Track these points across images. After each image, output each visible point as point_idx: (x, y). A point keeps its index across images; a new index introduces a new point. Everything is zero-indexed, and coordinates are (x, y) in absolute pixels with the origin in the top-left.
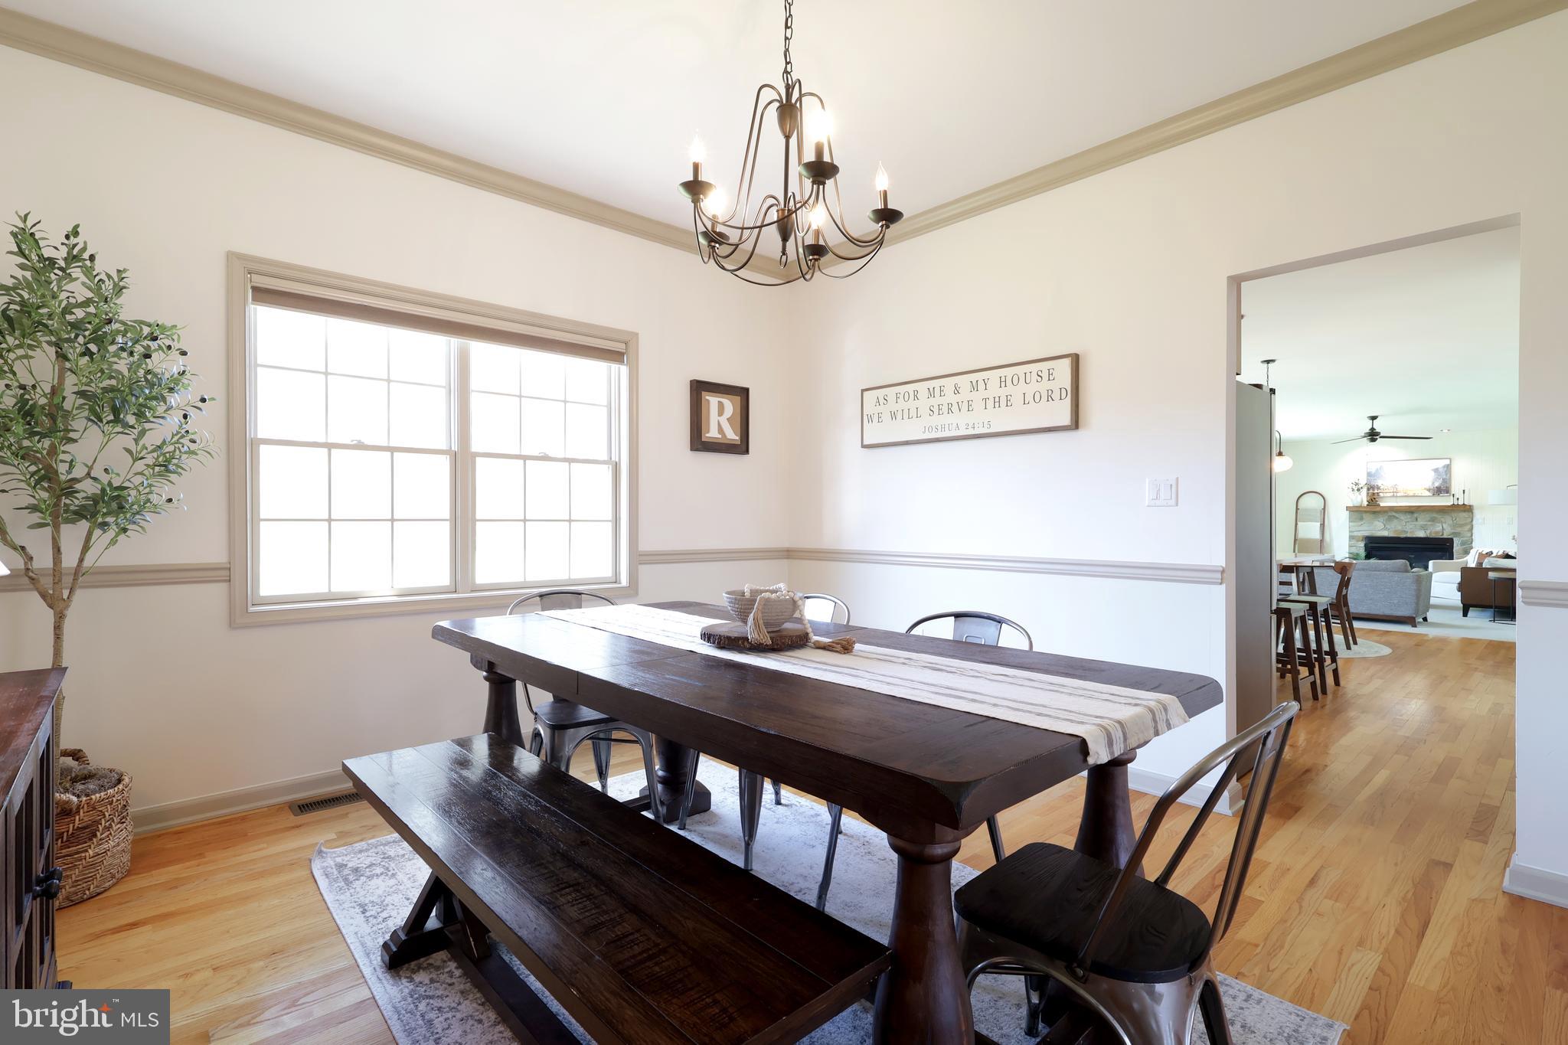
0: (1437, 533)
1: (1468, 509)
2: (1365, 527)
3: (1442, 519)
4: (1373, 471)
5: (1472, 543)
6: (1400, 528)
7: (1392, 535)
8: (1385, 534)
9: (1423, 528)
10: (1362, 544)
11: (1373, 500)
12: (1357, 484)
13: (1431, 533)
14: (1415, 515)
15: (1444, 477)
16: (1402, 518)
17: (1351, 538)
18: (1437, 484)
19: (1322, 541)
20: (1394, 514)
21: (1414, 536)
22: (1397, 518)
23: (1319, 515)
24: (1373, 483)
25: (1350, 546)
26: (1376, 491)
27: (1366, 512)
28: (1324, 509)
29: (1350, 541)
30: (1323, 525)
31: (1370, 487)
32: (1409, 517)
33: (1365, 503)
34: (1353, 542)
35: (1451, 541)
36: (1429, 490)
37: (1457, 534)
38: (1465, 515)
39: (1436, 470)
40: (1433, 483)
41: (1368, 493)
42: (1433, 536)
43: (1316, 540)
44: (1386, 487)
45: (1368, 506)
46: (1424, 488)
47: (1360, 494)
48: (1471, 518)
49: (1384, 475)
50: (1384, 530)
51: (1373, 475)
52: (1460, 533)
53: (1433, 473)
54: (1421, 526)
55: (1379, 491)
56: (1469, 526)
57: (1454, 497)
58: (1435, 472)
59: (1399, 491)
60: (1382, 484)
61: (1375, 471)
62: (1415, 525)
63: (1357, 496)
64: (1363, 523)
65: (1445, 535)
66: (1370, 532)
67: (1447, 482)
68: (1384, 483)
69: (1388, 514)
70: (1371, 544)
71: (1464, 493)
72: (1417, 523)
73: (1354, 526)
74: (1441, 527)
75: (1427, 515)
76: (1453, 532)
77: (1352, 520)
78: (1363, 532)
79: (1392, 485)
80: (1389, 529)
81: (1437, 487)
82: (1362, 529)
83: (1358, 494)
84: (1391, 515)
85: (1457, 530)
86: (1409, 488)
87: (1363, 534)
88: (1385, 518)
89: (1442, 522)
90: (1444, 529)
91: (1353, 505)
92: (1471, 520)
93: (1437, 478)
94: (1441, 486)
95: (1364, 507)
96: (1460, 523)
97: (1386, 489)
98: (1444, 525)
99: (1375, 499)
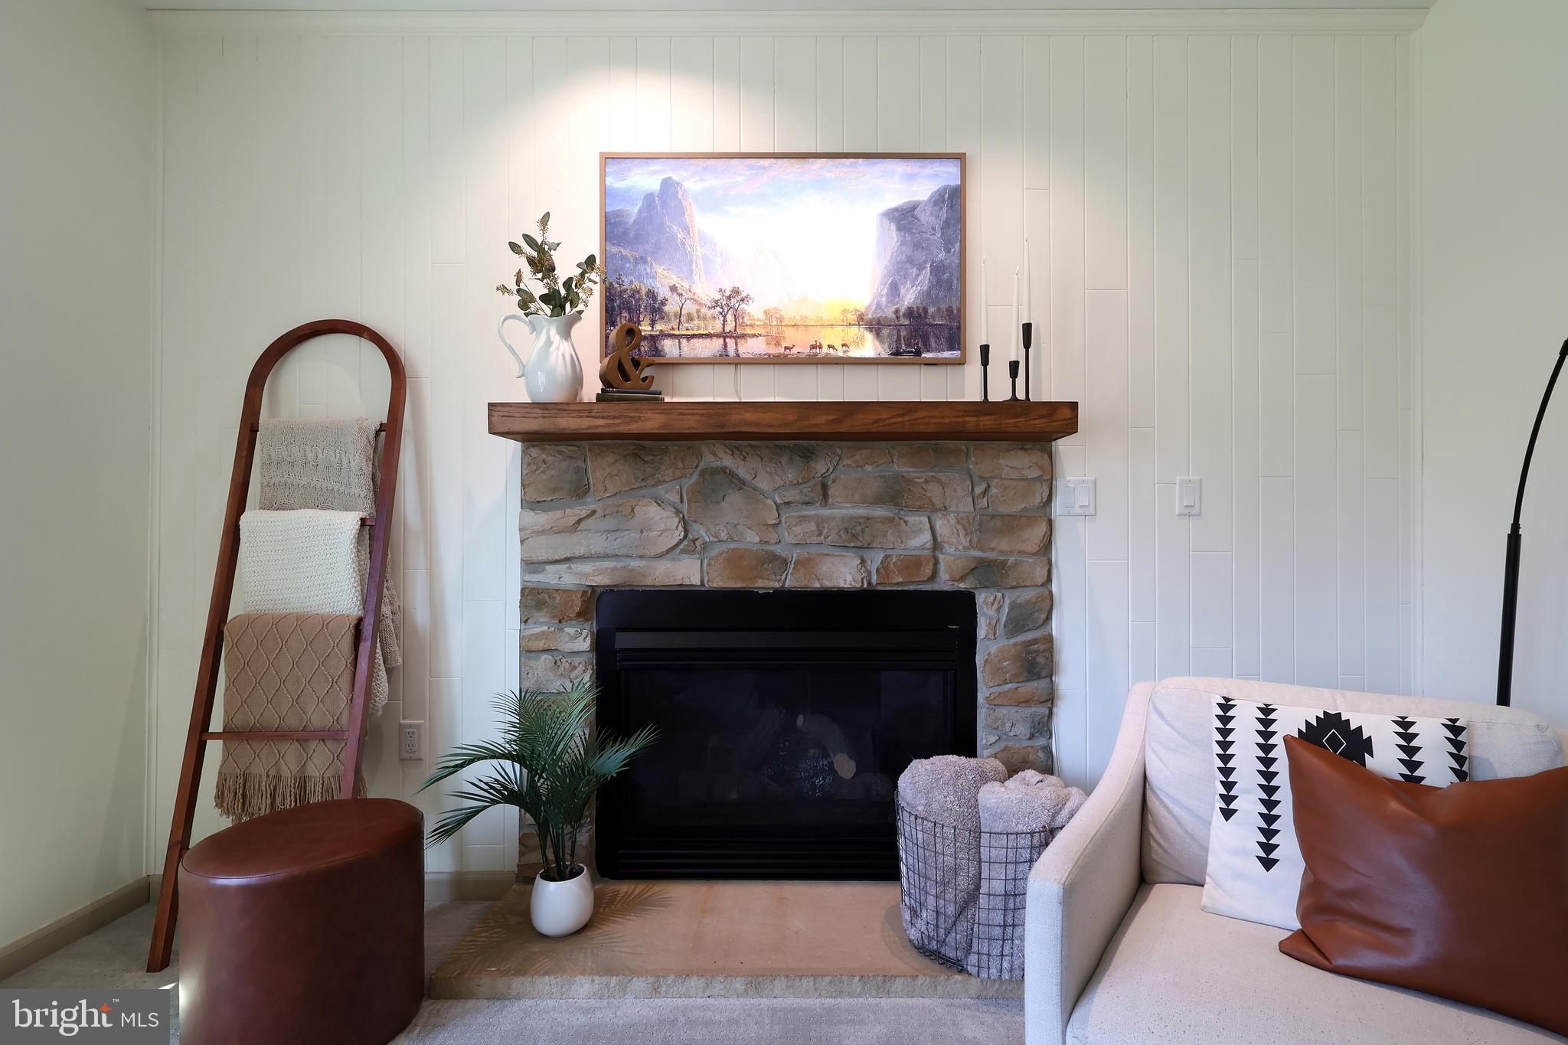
0: (912, 564)
1: (1036, 427)
2: (594, 542)
3: (934, 491)
4: (634, 210)
5: (1049, 618)
6: (752, 538)
7: (718, 581)
8: (687, 572)
9: (856, 538)
10: (579, 640)
12: (539, 258)
13: (885, 564)
14: (820, 467)
15: (942, 256)
16: (764, 483)
17: (533, 600)
18: (909, 297)
20: (728, 461)
21: (817, 585)
22: (743, 483)
23: (359, 461)
24: (630, 282)
25: (527, 652)
27: (599, 442)
28: (391, 427)
29: (525, 621)
30: (378, 528)
31: (616, 305)
32: (791, 475)
33: (591, 390)
34: (542, 626)
35: (961, 606)
36: (875, 326)
37: (990, 572)
38: (1018, 463)
39: (904, 218)
40: (894, 289)
42: (897, 581)
43: (325, 623)
44: (690, 307)
45: (601, 406)
46: (852, 318)
47: (566, 334)
48: (1048, 479)
49: (680, 236)
50: (683, 552)
51: (632, 234)
52: (1004, 563)
53: (894, 235)
54: (846, 530)
55: (659, 327)
56: (1041, 529)
57: (985, 362)
58: (899, 229)
59: (752, 326)
60: (673, 289)
61: (640, 211)
62: (820, 521)
63: (549, 342)
64: (584, 513)
65: (944, 575)
66: (619, 565)
67: (949, 289)
68: (683, 284)
69: (709, 460)
70: (625, 641)
71: (1027, 344)
72: (826, 512)
73: (542, 532)
74: (925, 538)
75: (869, 468)
76: (975, 558)
77: (534, 496)
78: (586, 568)
79: (718, 296)
80: (705, 546)
81: (910, 313)
82: (580, 551)
83: (553, 332)
84: (718, 464)
85: (993, 549)
86: (790, 313)
87: (587, 576)
88: (688, 482)
89: (930, 508)
90: (936, 545)
91: (526, 399)
92: (1045, 495)
93: (910, 260)
94: (925, 310)
95: (586, 410)
96: (1001, 516)
97: (690, 318)
98: (939, 524)
99: (636, 363)
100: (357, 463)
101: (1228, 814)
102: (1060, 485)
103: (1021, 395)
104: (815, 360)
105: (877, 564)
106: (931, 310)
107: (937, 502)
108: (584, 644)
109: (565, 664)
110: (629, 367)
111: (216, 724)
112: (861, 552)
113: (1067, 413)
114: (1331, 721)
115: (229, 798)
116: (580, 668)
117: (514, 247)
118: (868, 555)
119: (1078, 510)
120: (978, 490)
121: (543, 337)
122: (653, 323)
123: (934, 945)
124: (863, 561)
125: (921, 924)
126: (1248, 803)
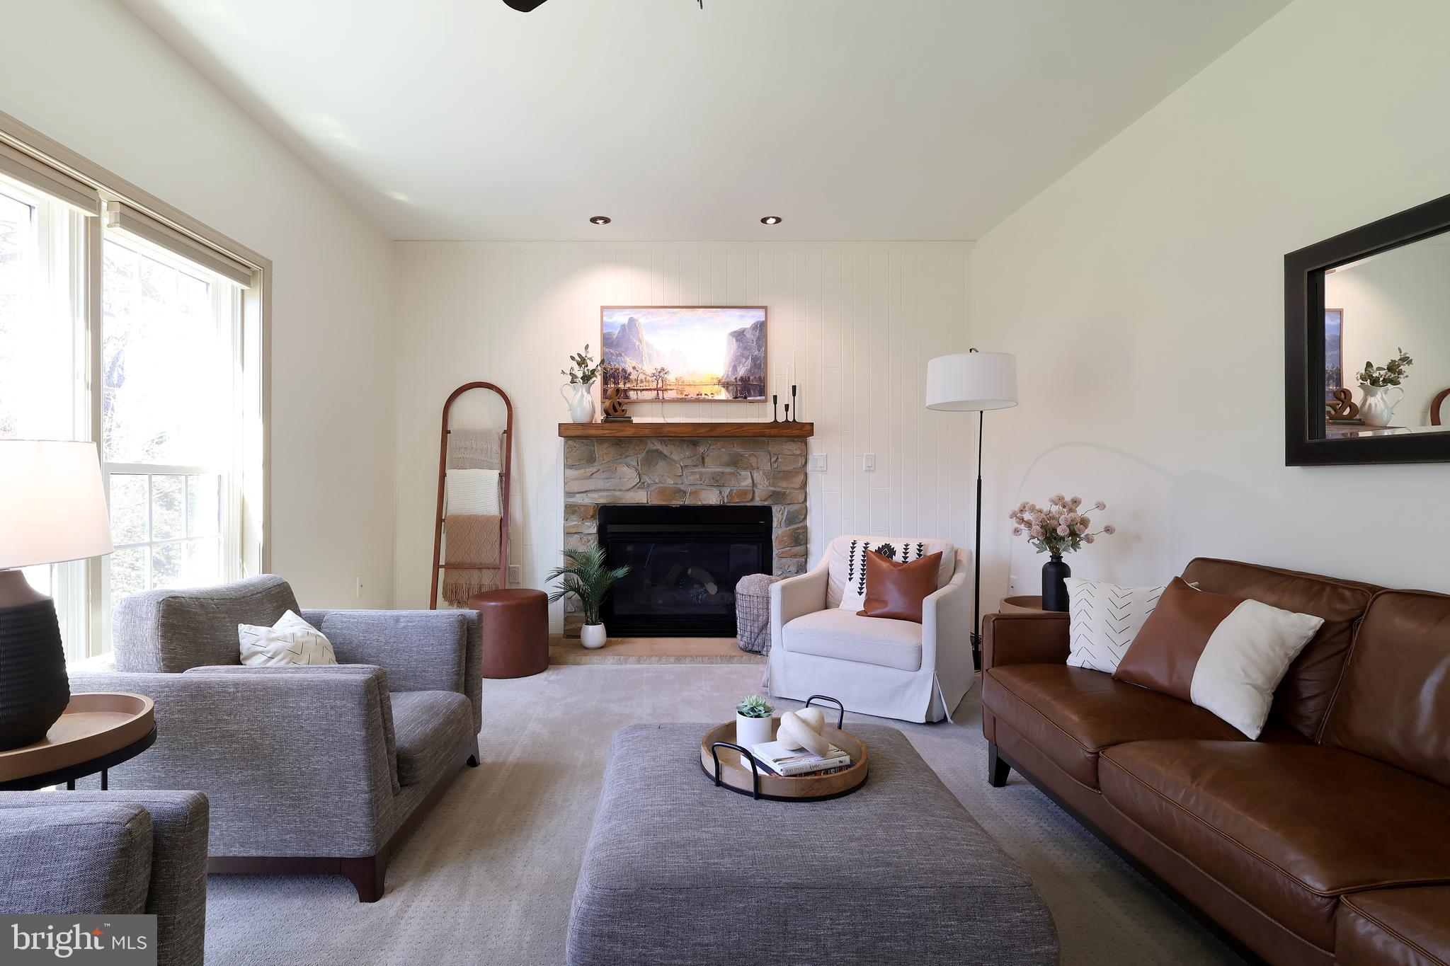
0: (743, 493)
1: (798, 433)
2: (598, 483)
3: (753, 460)
4: (616, 332)
5: (805, 518)
6: (670, 482)
7: (655, 501)
8: (640, 498)
9: (717, 482)
10: (592, 528)
11: (616, 405)
12: (582, 362)
13: (730, 494)
14: (701, 449)
15: (757, 353)
16: (675, 457)
17: (570, 510)
18: (742, 372)
19: (504, 521)
20: (659, 447)
21: (699, 503)
22: (666, 456)
23: (496, 448)
24: (615, 365)
25: (567, 533)
26: (621, 386)
27: (600, 439)
28: (508, 432)
29: (566, 520)
30: (505, 478)
31: (610, 376)
32: (688, 453)
33: (599, 417)
34: (574, 521)
35: (766, 513)
36: (726, 385)
37: (778, 497)
38: (792, 448)
39: (739, 335)
40: (735, 368)
41: (605, 391)
42: (736, 502)
43: (485, 520)
44: (641, 377)
45: (606, 425)
46: (716, 381)
47: (589, 392)
48: (805, 456)
49: (637, 344)
50: (639, 488)
51: (615, 343)
52: (784, 494)
53: (734, 344)
54: (713, 478)
55: (627, 385)
56: (802, 477)
57: (775, 403)
58: (737, 340)
59: (670, 385)
60: (634, 368)
61: (619, 332)
62: (701, 474)
63: (582, 396)
64: (594, 470)
65: (757, 498)
66: (610, 494)
67: (760, 368)
68: (639, 366)
69: (650, 446)
70: (611, 528)
71: (794, 394)
72: (704, 470)
73: (576, 479)
74: (749, 481)
75: (723, 450)
76: (772, 491)
77: (570, 462)
78: (595, 495)
79: (654, 372)
80: (649, 485)
81: (742, 379)
82: (592, 488)
83: (584, 390)
84: (655, 448)
85: (779, 487)
86: (688, 379)
87: (596, 499)
88: (640, 457)
89: (751, 468)
90: (754, 484)
91: (572, 422)
92: (803, 462)
93: (742, 355)
94: (749, 378)
95: (596, 426)
96: (784, 471)
97: (642, 382)
98: (755, 475)
99: (620, 404)
100: (495, 447)
101: (850, 579)
102: (810, 457)
103: (791, 419)
104: (699, 400)
105: (727, 493)
106: (751, 378)
107: (754, 465)
108: (594, 530)
109: (585, 539)
110: (617, 406)
111: (442, 562)
112: (719, 488)
113: (808, 428)
114: (887, 546)
115: (449, 593)
116: (592, 541)
117: (573, 358)
118: (723, 489)
119: (819, 469)
120: (773, 460)
121: (580, 394)
122: (625, 384)
123: (750, 647)
124: (720, 492)
125: (745, 639)
126: (857, 575)
